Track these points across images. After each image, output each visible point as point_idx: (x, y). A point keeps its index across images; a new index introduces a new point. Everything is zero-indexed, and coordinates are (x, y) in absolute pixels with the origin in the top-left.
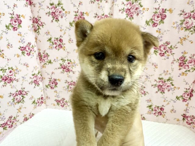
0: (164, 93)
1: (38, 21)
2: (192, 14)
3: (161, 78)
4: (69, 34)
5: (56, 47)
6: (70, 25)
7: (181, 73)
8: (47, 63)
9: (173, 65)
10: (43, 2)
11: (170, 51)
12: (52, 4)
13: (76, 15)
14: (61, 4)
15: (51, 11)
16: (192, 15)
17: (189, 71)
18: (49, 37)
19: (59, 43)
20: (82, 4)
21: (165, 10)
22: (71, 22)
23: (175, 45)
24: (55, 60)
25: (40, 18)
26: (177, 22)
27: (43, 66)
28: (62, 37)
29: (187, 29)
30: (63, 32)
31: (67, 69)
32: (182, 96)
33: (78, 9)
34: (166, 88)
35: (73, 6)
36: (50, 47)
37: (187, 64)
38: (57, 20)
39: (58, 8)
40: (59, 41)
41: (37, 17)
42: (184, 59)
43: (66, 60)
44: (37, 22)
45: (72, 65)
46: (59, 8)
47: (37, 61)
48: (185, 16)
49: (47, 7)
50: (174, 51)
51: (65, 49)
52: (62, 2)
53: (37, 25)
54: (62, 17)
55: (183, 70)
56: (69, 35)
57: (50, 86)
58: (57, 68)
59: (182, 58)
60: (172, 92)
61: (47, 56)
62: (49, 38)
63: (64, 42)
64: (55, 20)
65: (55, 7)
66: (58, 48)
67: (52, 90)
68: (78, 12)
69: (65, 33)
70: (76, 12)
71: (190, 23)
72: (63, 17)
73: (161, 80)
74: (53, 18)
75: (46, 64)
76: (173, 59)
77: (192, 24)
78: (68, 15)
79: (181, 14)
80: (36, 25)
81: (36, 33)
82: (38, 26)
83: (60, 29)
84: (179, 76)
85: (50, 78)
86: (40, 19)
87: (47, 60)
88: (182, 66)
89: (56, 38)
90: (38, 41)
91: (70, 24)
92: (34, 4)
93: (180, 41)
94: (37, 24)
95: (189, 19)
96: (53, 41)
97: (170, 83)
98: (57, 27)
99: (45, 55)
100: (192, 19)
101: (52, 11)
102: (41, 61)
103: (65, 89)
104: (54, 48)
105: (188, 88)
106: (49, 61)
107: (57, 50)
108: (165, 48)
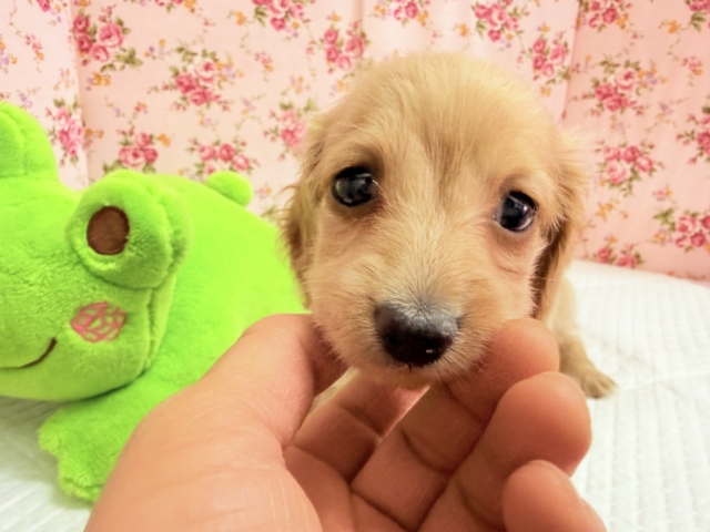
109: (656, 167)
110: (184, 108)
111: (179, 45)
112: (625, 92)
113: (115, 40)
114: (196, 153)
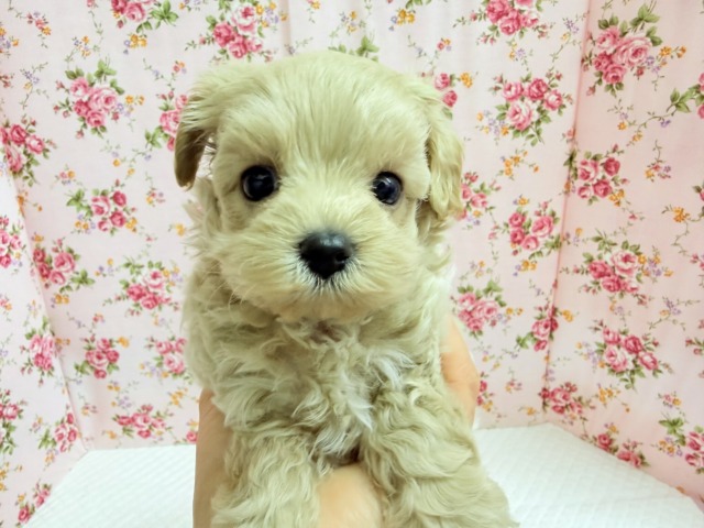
0: (480, 333)
1: (23, 135)
2: (526, 85)
3: (465, 286)
4: (146, 173)
5: (101, 224)
6: (146, 141)
7: (521, 264)
8: (74, 286)
9: (494, 242)
10: (41, 67)
11: (480, 201)
12: (73, 76)
13: (167, 108)
14: (109, 74)
15: (76, 100)
16: (526, 90)
17: (540, 253)
18: (74, 189)
19: (113, 210)
20: (184, 71)
21: (452, 77)
22: (152, 132)
23: (491, 182)
24: (101, 269)
25: (34, 124)
26: (488, 113)
27: (59, 297)
28: (123, 185)
29: (518, 131)
30: (124, 167)
31: (150, 299)
32: (532, 334)
33: (173, 86)
34: (486, 318)
35: (154, 77)
36: (78, 224)
37: (532, 234)
38: (99, 127)
39: (97, 85)
40: (111, 202)
41: (18, 123)
42: (523, 220)
43: (142, 267)
44: (21, 141)
45: (168, 281)
46: (103, 86)
47: (34, 281)
48: (509, 93)
49: (56, 85)
50: (492, 199)
51: (137, 226)
52: (111, 66)
53: (21, 149)
54: (116, 117)
55: (525, 254)
56: (150, 178)
57: (92, 368)
58: (113, 298)
59: (516, 219)
60: (504, 327)
61: (70, 260)
62: (75, 192)
63: (129, 205)
64: (90, 127)
65: (88, 84)
66: (109, 225)
67: (101, 380)
68: (171, 97)
69: (133, 170)
70: (164, 97)
71: (525, 113)
72: (120, 116)
73: (466, 295)
74: (82, 123)
75: (68, 287)
76: (492, 226)
77: (530, 116)
78: (137, 108)
79: (497, 89)
80: (17, 150)
81: (20, 179)
82: (29, 156)
83: (113, 160)
84: (516, 274)
85: (89, 337)
86: (31, 127)
87: (71, 273)
88: (519, 242)
89: (100, 191)
90: (28, 207)
91: (148, 138)
92: (6, 78)
93: (503, 168)
94: (23, 146)
95: (518, 102)
96: (90, 203)
97: (493, 299)
98: (101, 151)
99: (61, 257)
100: (528, 101)
101: (78, 99)
102: (47, 281)
103: (147, 370)
104: (94, 228)
105: (543, 305)
106: (80, 276)
107: (108, 233)
108: (464, 193)
109: (661, 368)
110: (138, 313)
111: (126, 261)
112: (624, 275)
113: (68, 266)
114: (154, 348)
